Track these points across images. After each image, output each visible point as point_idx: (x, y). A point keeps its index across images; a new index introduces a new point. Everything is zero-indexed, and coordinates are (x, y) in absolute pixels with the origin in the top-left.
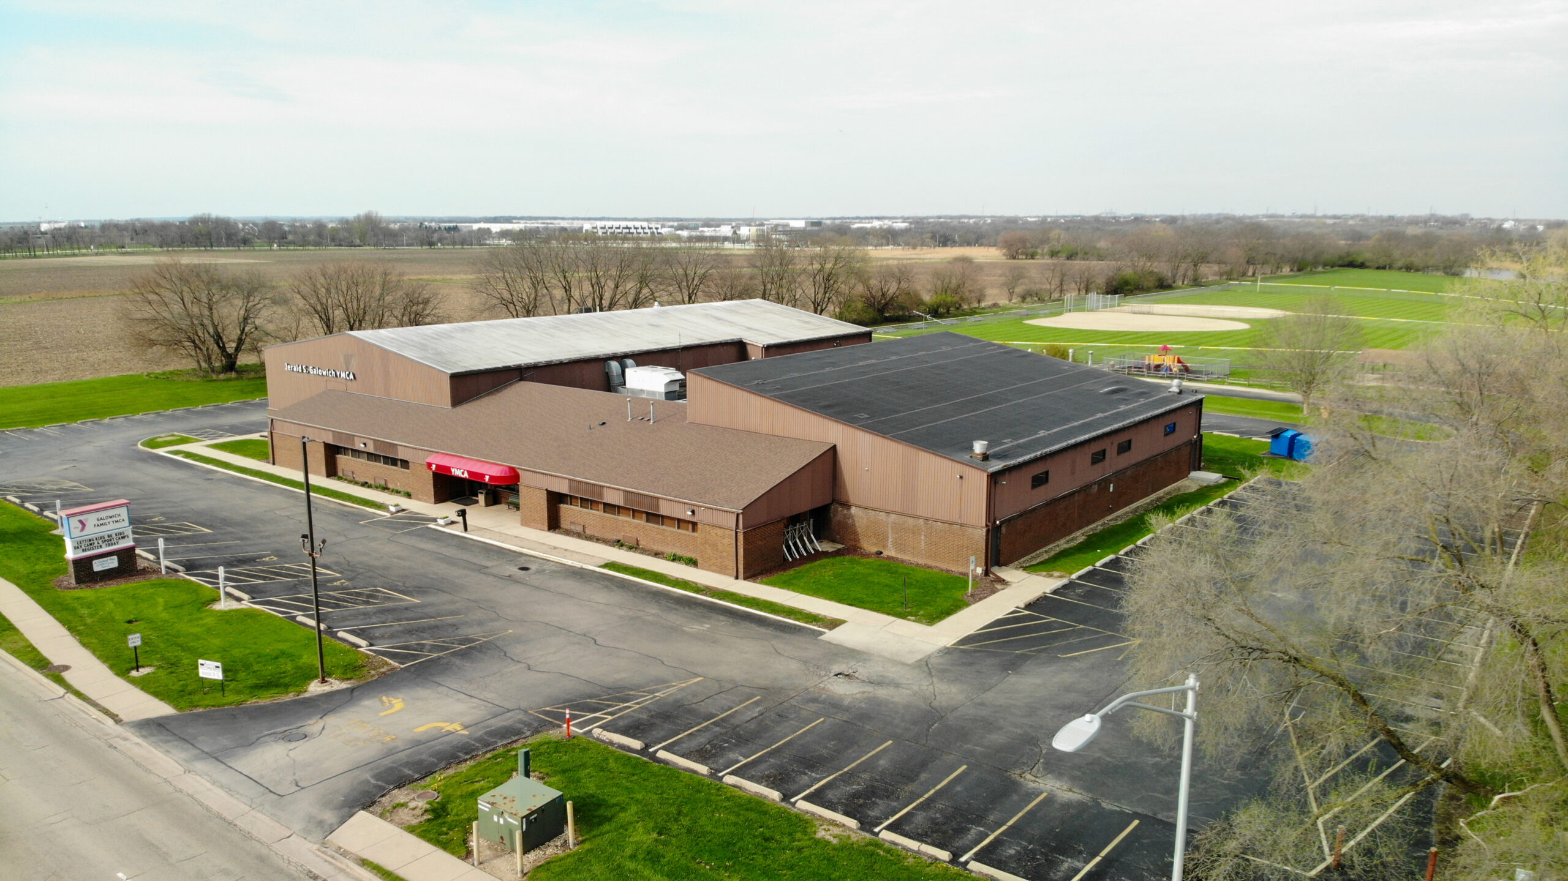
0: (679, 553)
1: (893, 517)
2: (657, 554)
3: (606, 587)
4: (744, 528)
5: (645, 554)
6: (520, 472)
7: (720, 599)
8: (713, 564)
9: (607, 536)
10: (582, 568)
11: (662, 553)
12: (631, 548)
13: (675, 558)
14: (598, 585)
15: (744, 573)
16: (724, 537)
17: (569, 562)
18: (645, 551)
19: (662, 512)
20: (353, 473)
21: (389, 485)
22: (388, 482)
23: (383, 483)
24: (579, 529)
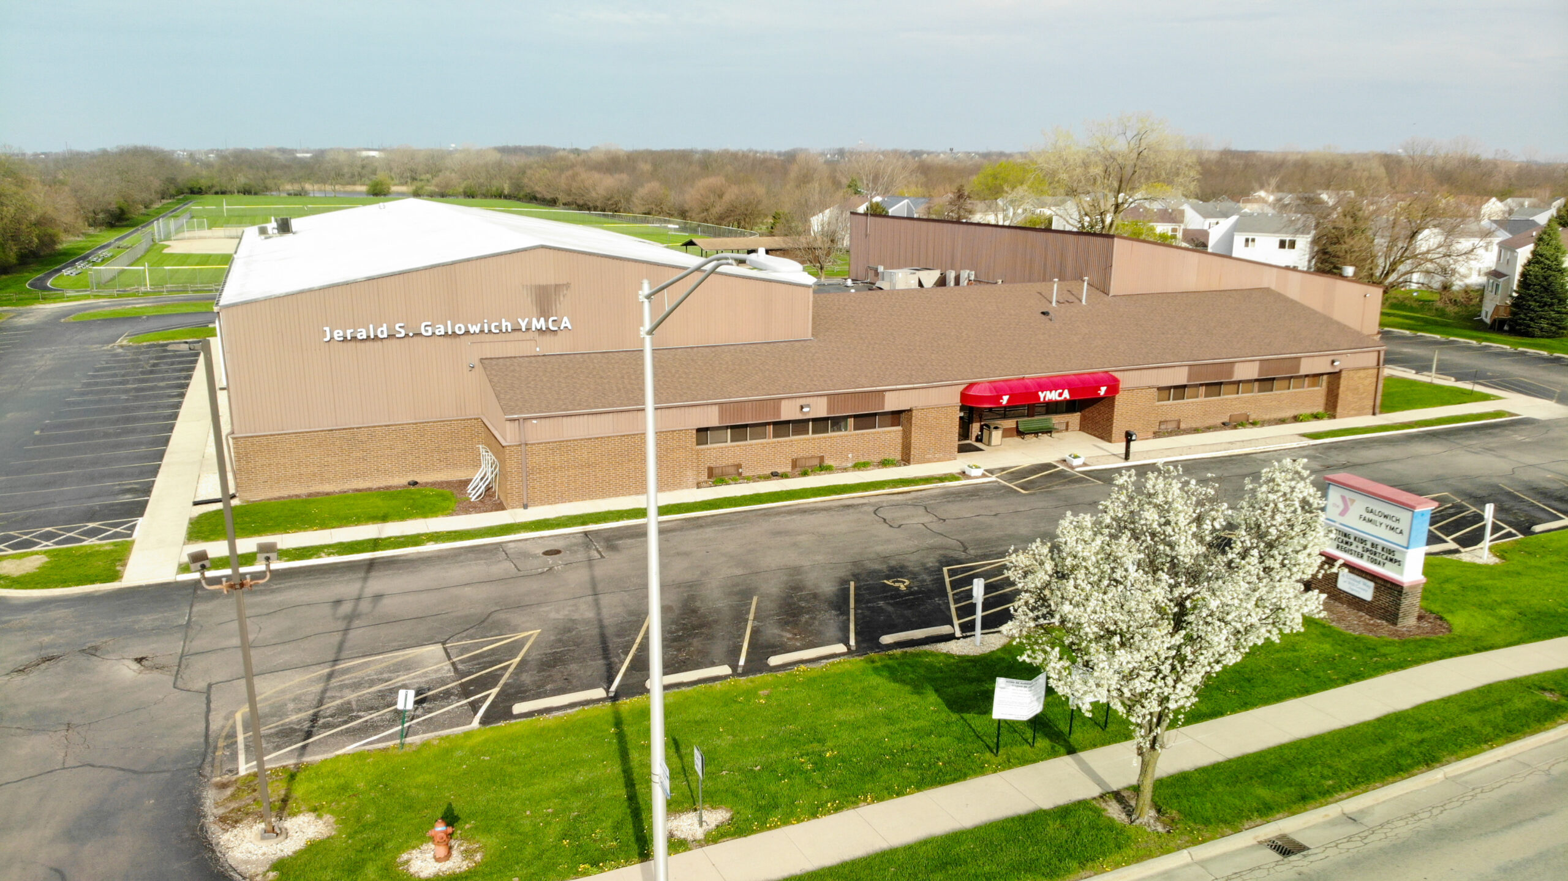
8: (1353, 409)
9: (1210, 422)
20: (739, 466)
21: (828, 462)
22: (826, 458)
23: (816, 462)
24: (1171, 426)
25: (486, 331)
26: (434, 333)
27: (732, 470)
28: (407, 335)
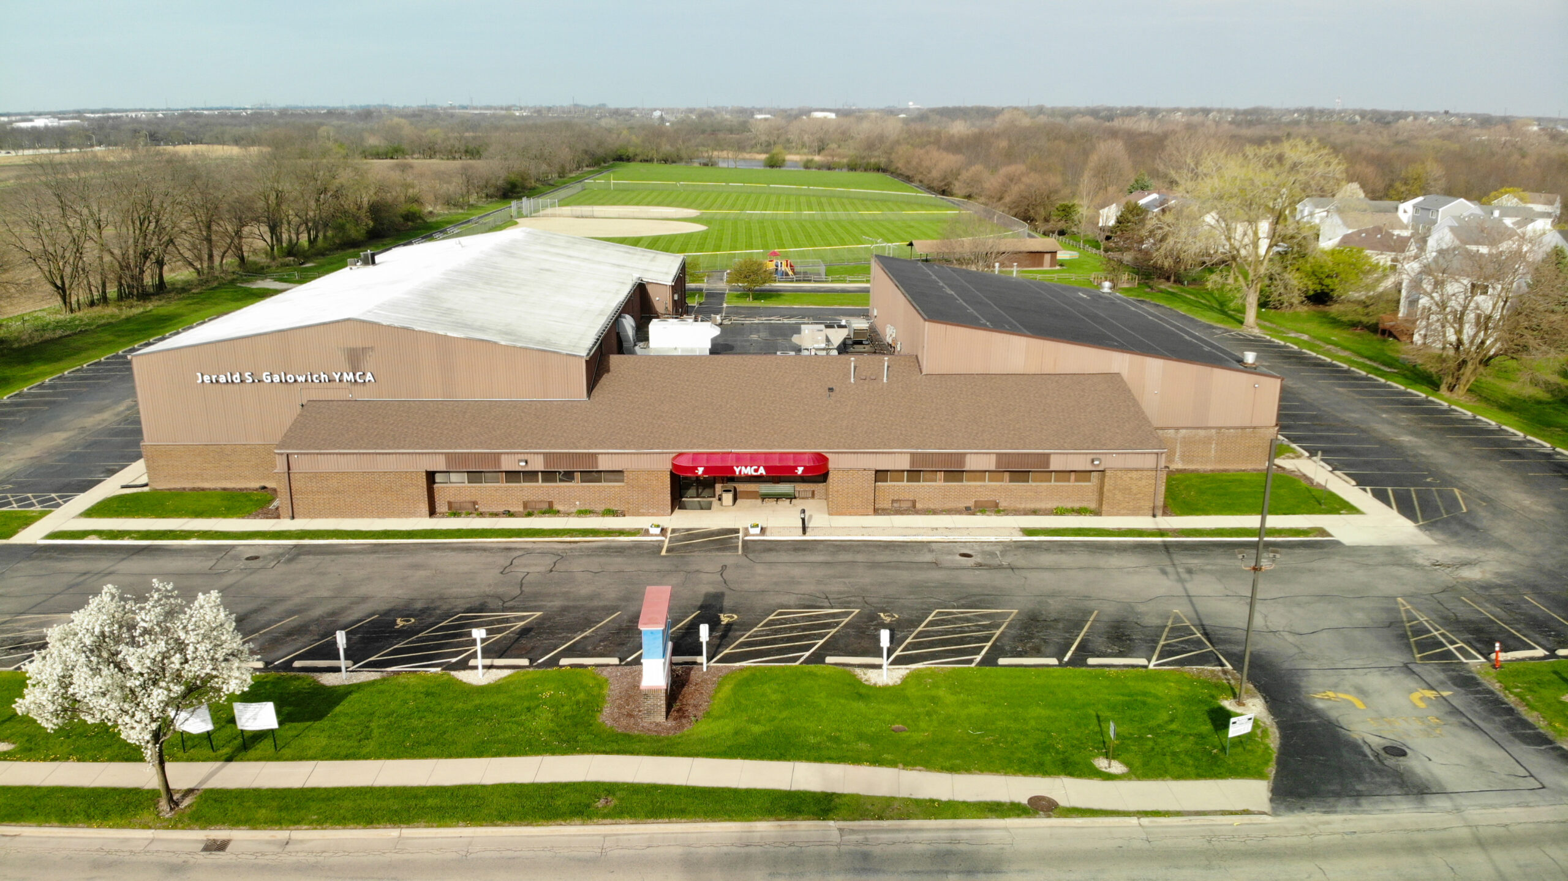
1: (1183, 432)
2: (1035, 512)
6: (827, 455)
7: (1201, 537)
8: (1124, 508)
9: (953, 507)
13: (1060, 512)
15: (1163, 510)
16: (1141, 479)
19: (1053, 467)
20: (475, 503)
21: (557, 507)
22: (555, 503)
23: (545, 506)
24: (905, 505)
25: (310, 380)
26: (272, 381)
27: (470, 506)
28: (253, 381)
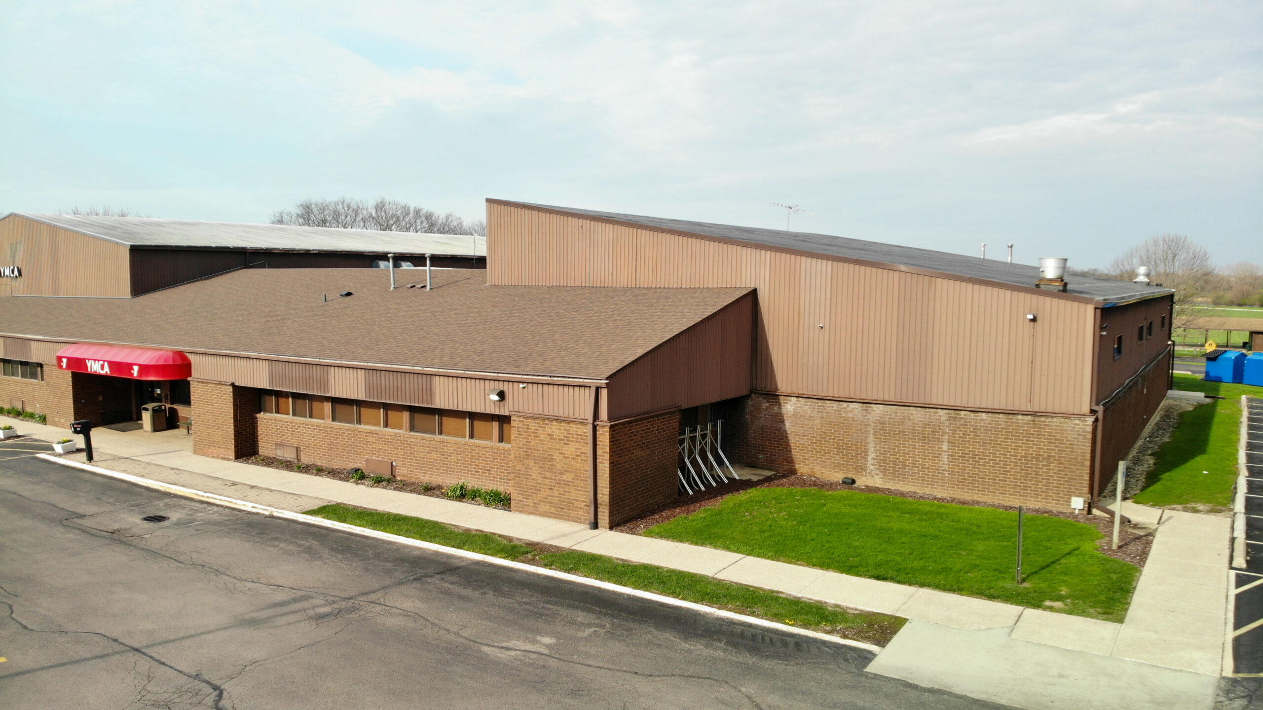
0: (472, 483)
1: (878, 409)
2: (428, 490)
3: (309, 550)
4: (610, 419)
5: (405, 491)
6: (191, 357)
7: (569, 571)
8: (544, 500)
9: (337, 463)
10: (272, 517)
11: (440, 487)
12: (378, 481)
13: (463, 495)
14: (291, 547)
15: (611, 514)
16: (566, 441)
17: (248, 506)
18: (405, 486)
19: (440, 403)
24: (289, 454)
